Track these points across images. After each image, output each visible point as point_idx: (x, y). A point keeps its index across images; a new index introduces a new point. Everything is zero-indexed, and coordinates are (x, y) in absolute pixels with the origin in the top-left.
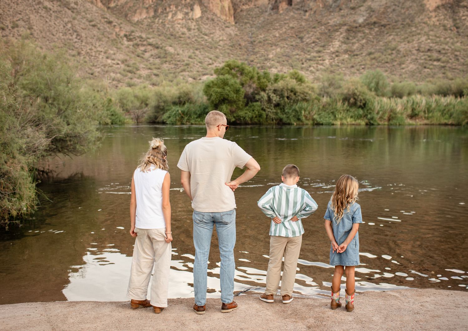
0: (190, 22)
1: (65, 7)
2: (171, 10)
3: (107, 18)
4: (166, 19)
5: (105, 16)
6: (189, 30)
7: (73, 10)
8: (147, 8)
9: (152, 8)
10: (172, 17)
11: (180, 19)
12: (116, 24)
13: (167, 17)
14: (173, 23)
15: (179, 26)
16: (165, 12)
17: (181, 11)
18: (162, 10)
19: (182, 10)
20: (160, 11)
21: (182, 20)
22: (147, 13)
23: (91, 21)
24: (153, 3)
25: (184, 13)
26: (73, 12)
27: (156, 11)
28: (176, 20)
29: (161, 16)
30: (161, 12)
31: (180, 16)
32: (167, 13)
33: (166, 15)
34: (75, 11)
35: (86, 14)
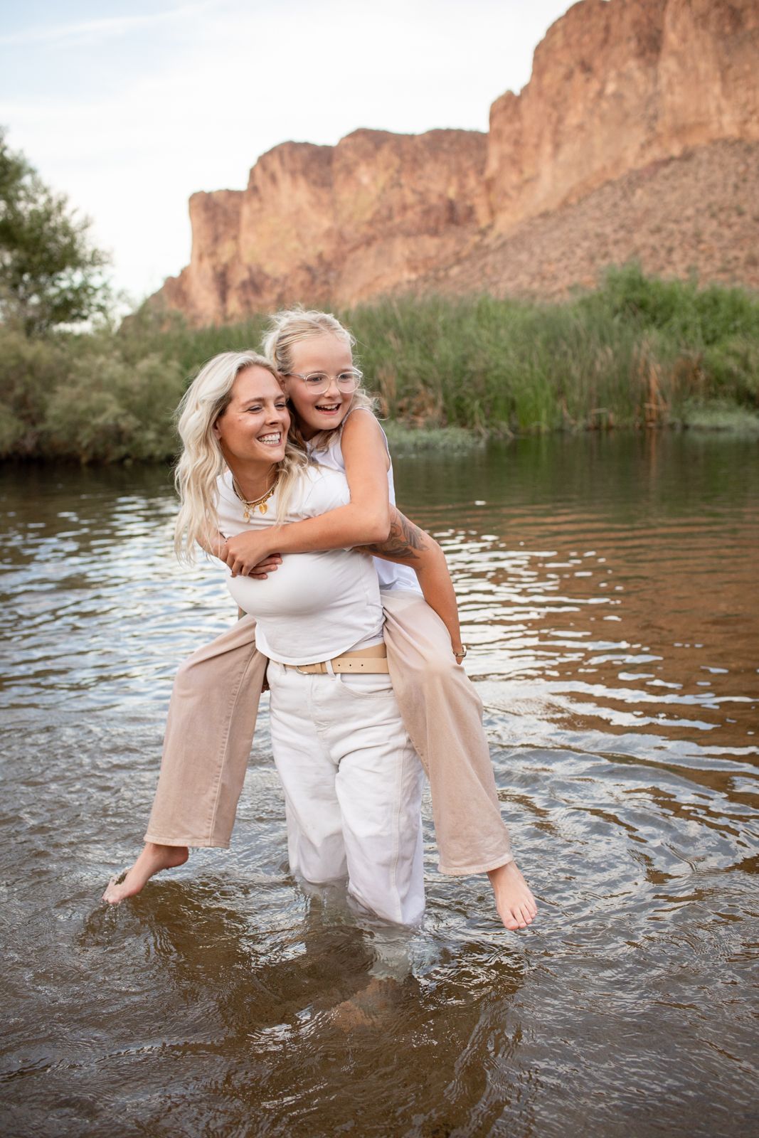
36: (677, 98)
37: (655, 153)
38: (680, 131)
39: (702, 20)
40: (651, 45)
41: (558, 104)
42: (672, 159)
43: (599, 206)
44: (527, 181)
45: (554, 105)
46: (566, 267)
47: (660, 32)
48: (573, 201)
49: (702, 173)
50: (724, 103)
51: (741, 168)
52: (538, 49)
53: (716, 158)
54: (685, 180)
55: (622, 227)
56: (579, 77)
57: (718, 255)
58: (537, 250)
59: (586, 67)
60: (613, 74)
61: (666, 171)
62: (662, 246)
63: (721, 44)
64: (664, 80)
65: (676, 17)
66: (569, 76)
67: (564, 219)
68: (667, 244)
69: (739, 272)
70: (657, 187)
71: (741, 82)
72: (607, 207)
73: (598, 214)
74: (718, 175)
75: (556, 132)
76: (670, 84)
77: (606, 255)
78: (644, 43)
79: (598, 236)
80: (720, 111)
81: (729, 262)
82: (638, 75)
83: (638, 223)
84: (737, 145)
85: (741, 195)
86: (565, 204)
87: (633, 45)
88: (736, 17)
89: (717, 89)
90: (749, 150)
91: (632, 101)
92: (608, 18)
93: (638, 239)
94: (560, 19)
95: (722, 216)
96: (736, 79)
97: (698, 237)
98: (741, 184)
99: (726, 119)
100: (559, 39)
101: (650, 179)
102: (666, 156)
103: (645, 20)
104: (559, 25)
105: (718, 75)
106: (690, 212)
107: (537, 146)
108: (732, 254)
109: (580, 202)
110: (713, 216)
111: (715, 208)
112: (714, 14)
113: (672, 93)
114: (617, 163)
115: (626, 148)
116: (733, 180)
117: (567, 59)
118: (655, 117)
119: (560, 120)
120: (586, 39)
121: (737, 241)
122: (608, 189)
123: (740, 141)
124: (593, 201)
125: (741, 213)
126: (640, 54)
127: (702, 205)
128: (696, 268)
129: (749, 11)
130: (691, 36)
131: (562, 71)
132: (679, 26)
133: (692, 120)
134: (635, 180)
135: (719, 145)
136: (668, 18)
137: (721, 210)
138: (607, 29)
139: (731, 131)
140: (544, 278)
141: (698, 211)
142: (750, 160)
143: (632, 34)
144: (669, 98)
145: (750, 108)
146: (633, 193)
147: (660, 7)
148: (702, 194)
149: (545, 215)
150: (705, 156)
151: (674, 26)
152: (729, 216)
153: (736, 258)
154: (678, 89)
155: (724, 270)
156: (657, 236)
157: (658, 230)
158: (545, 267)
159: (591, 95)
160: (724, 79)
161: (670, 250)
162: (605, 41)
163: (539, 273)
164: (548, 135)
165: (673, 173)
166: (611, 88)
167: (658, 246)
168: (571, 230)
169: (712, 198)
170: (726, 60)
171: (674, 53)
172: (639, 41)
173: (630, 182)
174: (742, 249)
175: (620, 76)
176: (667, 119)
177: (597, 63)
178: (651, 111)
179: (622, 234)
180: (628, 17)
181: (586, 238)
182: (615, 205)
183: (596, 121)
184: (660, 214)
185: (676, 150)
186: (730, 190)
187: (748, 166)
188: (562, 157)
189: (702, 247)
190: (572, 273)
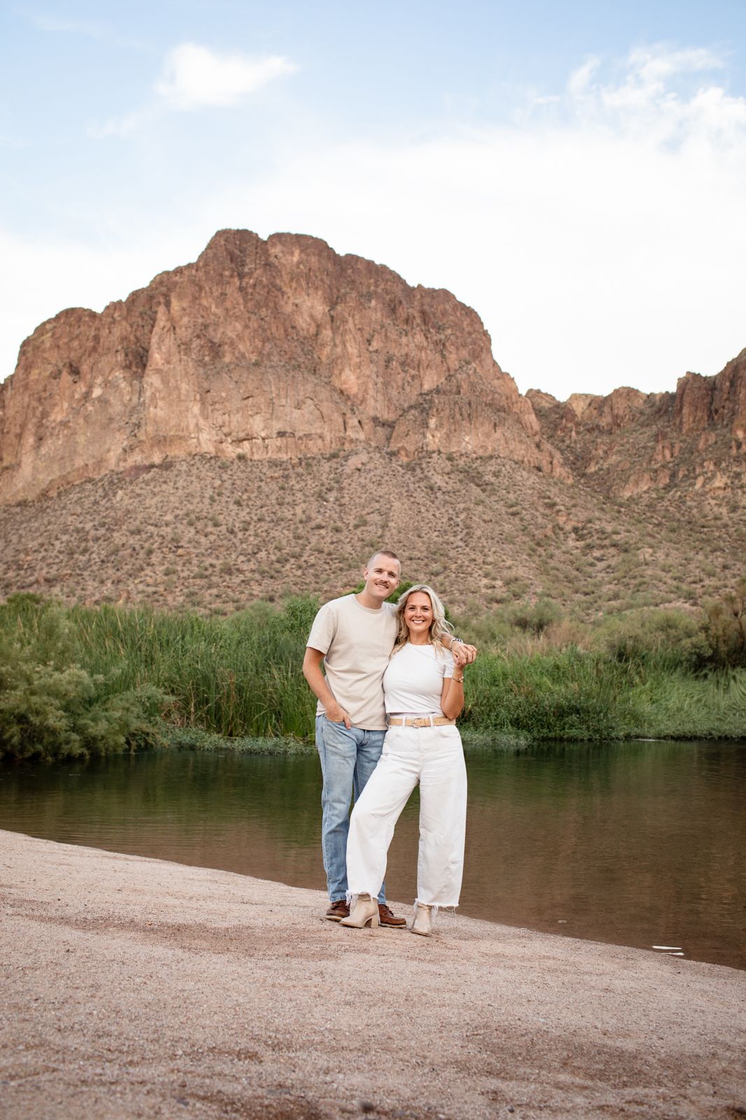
0: (740, 492)
1: (473, 482)
2: (705, 470)
3: (549, 498)
4: (691, 489)
5: (548, 493)
6: (734, 509)
7: (484, 487)
8: (656, 471)
9: (669, 469)
10: (703, 486)
11: (719, 488)
12: (562, 508)
13: (693, 485)
14: (703, 498)
15: (713, 502)
16: (691, 477)
17: (724, 471)
18: (686, 473)
19: (730, 469)
20: (681, 474)
21: (725, 489)
22: (653, 480)
23: (512, 506)
24: (672, 460)
25: (732, 474)
26: (484, 491)
27: (673, 476)
28: (710, 490)
29: (683, 484)
30: (685, 476)
31: (719, 481)
32: (696, 478)
33: (692, 481)
34: (489, 488)
35: (508, 493)
36: (159, 411)
37: (137, 458)
38: (161, 441)
39: (184, 347)
40: (138, 360)
41: (44, 399)
42: (152, 466)
43: (79, 502)
44: (7, 468)
45: (40, 400)
46: (44, 559)
47: (147, 351)
48: (53, 494)
49: (181, 483)
50: (201, 421)
51: (217, 483)
52: (25, 344)
53: (194, 471)
54: (164, 487)
55: (103, 525)
56: (66, 378)
57: (195, 561)
58: (15, 539)
59: (75, 371)
60: (99, 380)
61: (147, 476)
62: (142, 548)
63: (201, 370)
64: (148, 394)
65: (161, 341)
66: (56, 375)
67: (43, 510)
68: (147, 545)
69: (214, 579)
70: (139, 491)
71: (217, 406)
72: (87, 504)
73: (79, 510)
74: (196, 486)
75: (40, 425)
76: (153, 397)
77: (85, 551)
78: (131, 358)
79: (78, 531)
80: (198, 429)
81: (206, 569)
82: (123, 385)
83: (118, 522)
84: (213, 461)
85: (217, 507)
86: (44, 495)
87: (120, 357)
88: (215, 350)
89: (196, 409)
90: (224, 467)
91: (116, 407)
92: (98, 329)
93: (118, 538)
94: (49, 321)
95: (200, 525)
96: (214, 403)
97: (176, 543)
98: (216, 498)
99: (204, 436)
100: (47, 339)
101: (131, 482)
102: (147, 463)
103: (132, 338)
104: (48, 327)
105: (198, 397)
106: (169, 517)
107: (19, 436)
108: (208, 561)
109: (59, 495)
110: (191, 524)
111: (193, 516)
112: (196, 343)
113: (156, 407)
114: (100, 462)
115: (109, 451)
116: (209, 492)
117: (55, 359)
118: (138, 426)
119: (45, 415)
120: (75, 344)
121: (213, 548)
122: (89, 486)
123: (216, 457)
124: (74, 497)
125: (216, 525)
126: (127, 367)
127: (181, 513)
128: (174, 572)
129: (226, 347)
130: (175, 359)
131: (50, 368)
132: (163, 349)
133: (172, 433)
134: (116, 481)
135: (197, 458)
136: (154, 340)
137: (198, 519)
138: (96, 338)
139: (208, 448)
140: (20, 568)
141: (176, 517)
142: (225, 477)
143: (120, 348)
144: (152, 409)
145: (226, 430)
146: (115, 494)
147: (147, 329)
148: (181, 503)
149: (23, 504)
150: (184, 467)
151: (160, 348)
152: (206, 526)
153: (212, 565)
154: (160, 403)
155: (202, 577)
156: (138, 537)
157: (139, 532)
158: (22, 556)
159: (77, 396)
160: (203, 402)
161: (150, 552)
162: (94, 349)
163: (16, 562)
164: (31, 427)
165: (153, 479)
166: (97, 392)
167: (137, 547)
168: (49, 523)
169: (191, 508)
170: (206, 385)
171: (158, 371)
172: (127, 355)
173: (111, 483)
174: (217, 557)
175: (107, 384)
176: (150, 429)
177: (85, 368)
178: (134, 420)
179: (102, 531)
180: (117, 332)
181: (65, 532)
182: (96, 503)
183: (81, 421)
184: (140, 517)
185: (157, 459)
186: (207, 501)
187: (223, 482)
188: (43, 451)
189: (180, 551)
190: (48, 565)
